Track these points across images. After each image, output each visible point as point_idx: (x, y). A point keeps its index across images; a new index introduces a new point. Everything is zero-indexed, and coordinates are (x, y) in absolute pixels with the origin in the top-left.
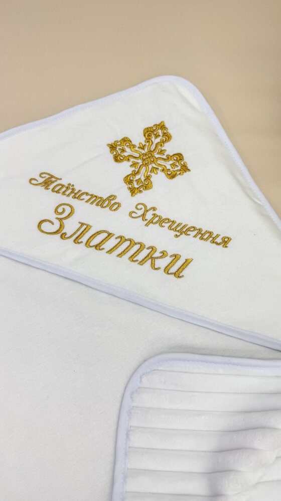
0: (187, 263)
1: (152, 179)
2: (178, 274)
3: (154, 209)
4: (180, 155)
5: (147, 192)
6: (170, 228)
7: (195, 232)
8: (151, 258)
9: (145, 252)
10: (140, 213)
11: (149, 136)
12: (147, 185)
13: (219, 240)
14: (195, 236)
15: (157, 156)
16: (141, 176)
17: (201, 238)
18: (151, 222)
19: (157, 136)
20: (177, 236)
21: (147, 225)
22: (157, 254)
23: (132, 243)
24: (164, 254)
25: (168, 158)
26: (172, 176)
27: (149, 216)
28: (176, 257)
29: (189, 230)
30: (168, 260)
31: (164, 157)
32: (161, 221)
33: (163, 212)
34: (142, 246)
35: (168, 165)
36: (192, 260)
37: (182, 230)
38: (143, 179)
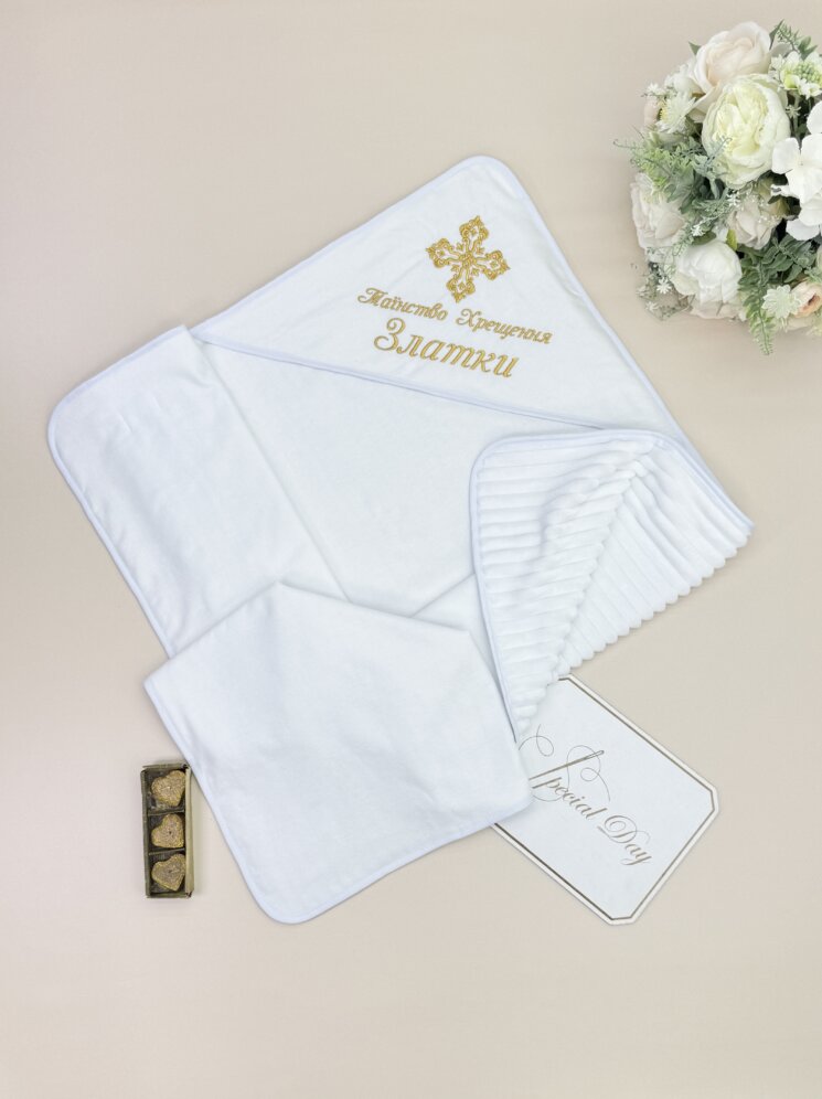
0: (514, 362)
1: (473, 282)
2: (506, 374)
3: (479, 313)
4: (498, 252)
5: (471, 296)
6: (495, 330)
7: (518, 333)
8: (482, 362)
9: (475, 357)
10: (466, 318)
11: (466, 234)
12: (469, 289)
13: (541, 337)
14: (519, 336)
15: (476, 256)
16: (463, 280)
17: (525, 337)
18: (478, 327)
19: (474, 234)
20: (502, 338)
21: (474, 330)
22: (486, 358)
23: (463, 350)
24: (492, 356)
25: (487, 258)
26: (493, 277)
27: (475, 321)
28: (503, 358)
29: (513, 330)
30: (496, 361)
31: (484, 256)
32: (487, 325)
33: (488, 316)
34: (472, 352)
35: (488, 265)
36: (518, 359)
37: (506, 331)
38: (465, 282)
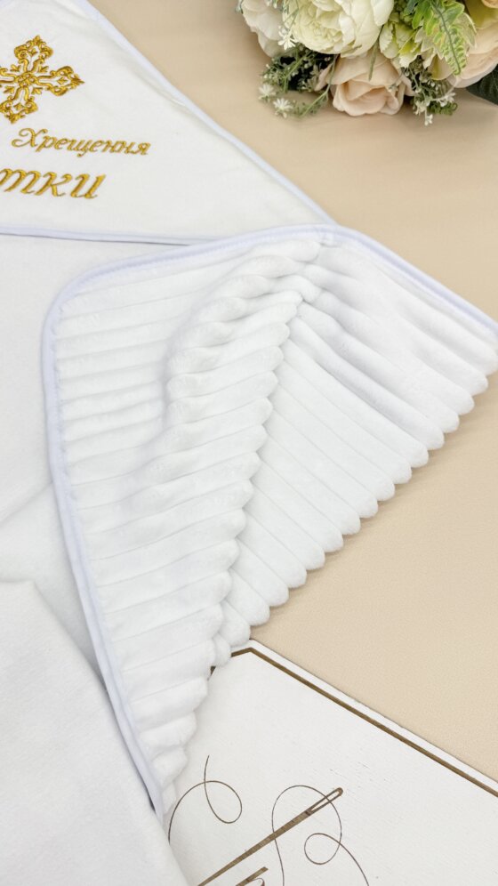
0: (99, 180)
1: (35, 101)
2: (89, 195)
3: (44, 131)
4: (67, 68)
5: (32, 114)
6: (70, 148)
7: (104, 146)
8: (52, 185)
9: (41, 182)
10: (28, 139)
11: (23, 55)
12: (30, 108)
13: (135, 148)
14: (104, 150)
15: (38, 75)
16: (21, 100)
17: (113, 151)
18: (43, 145)
19: (33, 54)
20: (80, 155)
21: (38, 150)
22: (56, 181)
23: (22, 175)
24: (67, 178)
25: (52, 75)
26: (62, 92)
27: (39, 140)
28: (83, 178)
29: (95, 145)
30: (73, 184)
31: (48, 74)
32: (57, 144)
33: (56, 132)
34: (36, 176)
35: (54, 82)
36: (104, 177)
37: (84, 148)
38: (23, 103)
